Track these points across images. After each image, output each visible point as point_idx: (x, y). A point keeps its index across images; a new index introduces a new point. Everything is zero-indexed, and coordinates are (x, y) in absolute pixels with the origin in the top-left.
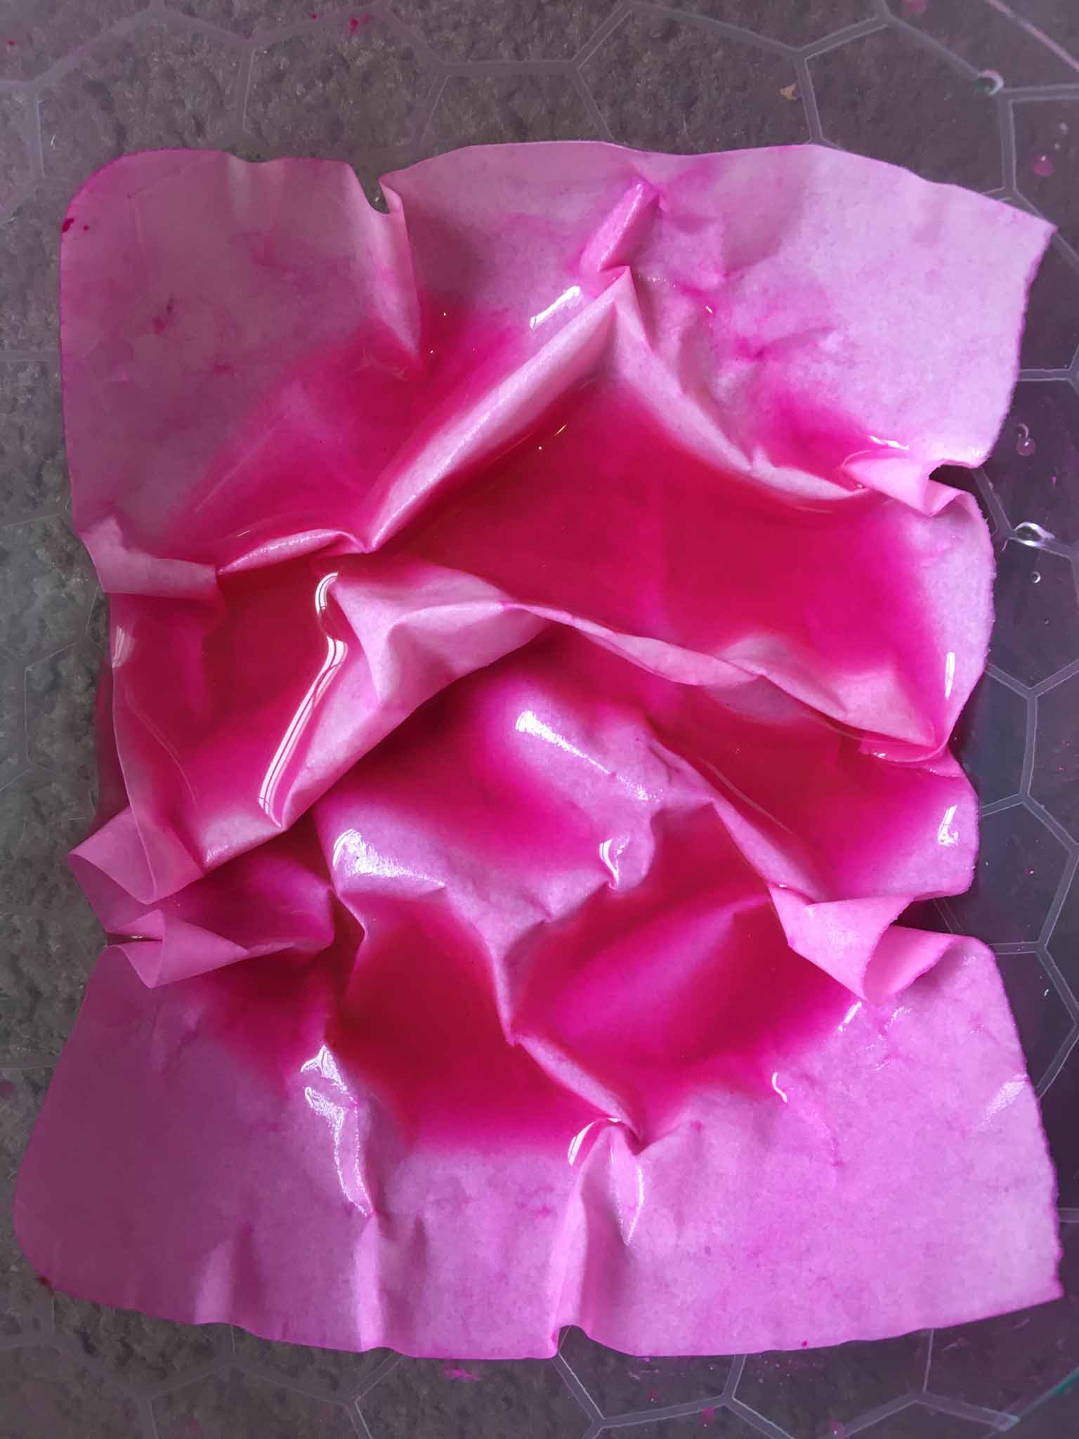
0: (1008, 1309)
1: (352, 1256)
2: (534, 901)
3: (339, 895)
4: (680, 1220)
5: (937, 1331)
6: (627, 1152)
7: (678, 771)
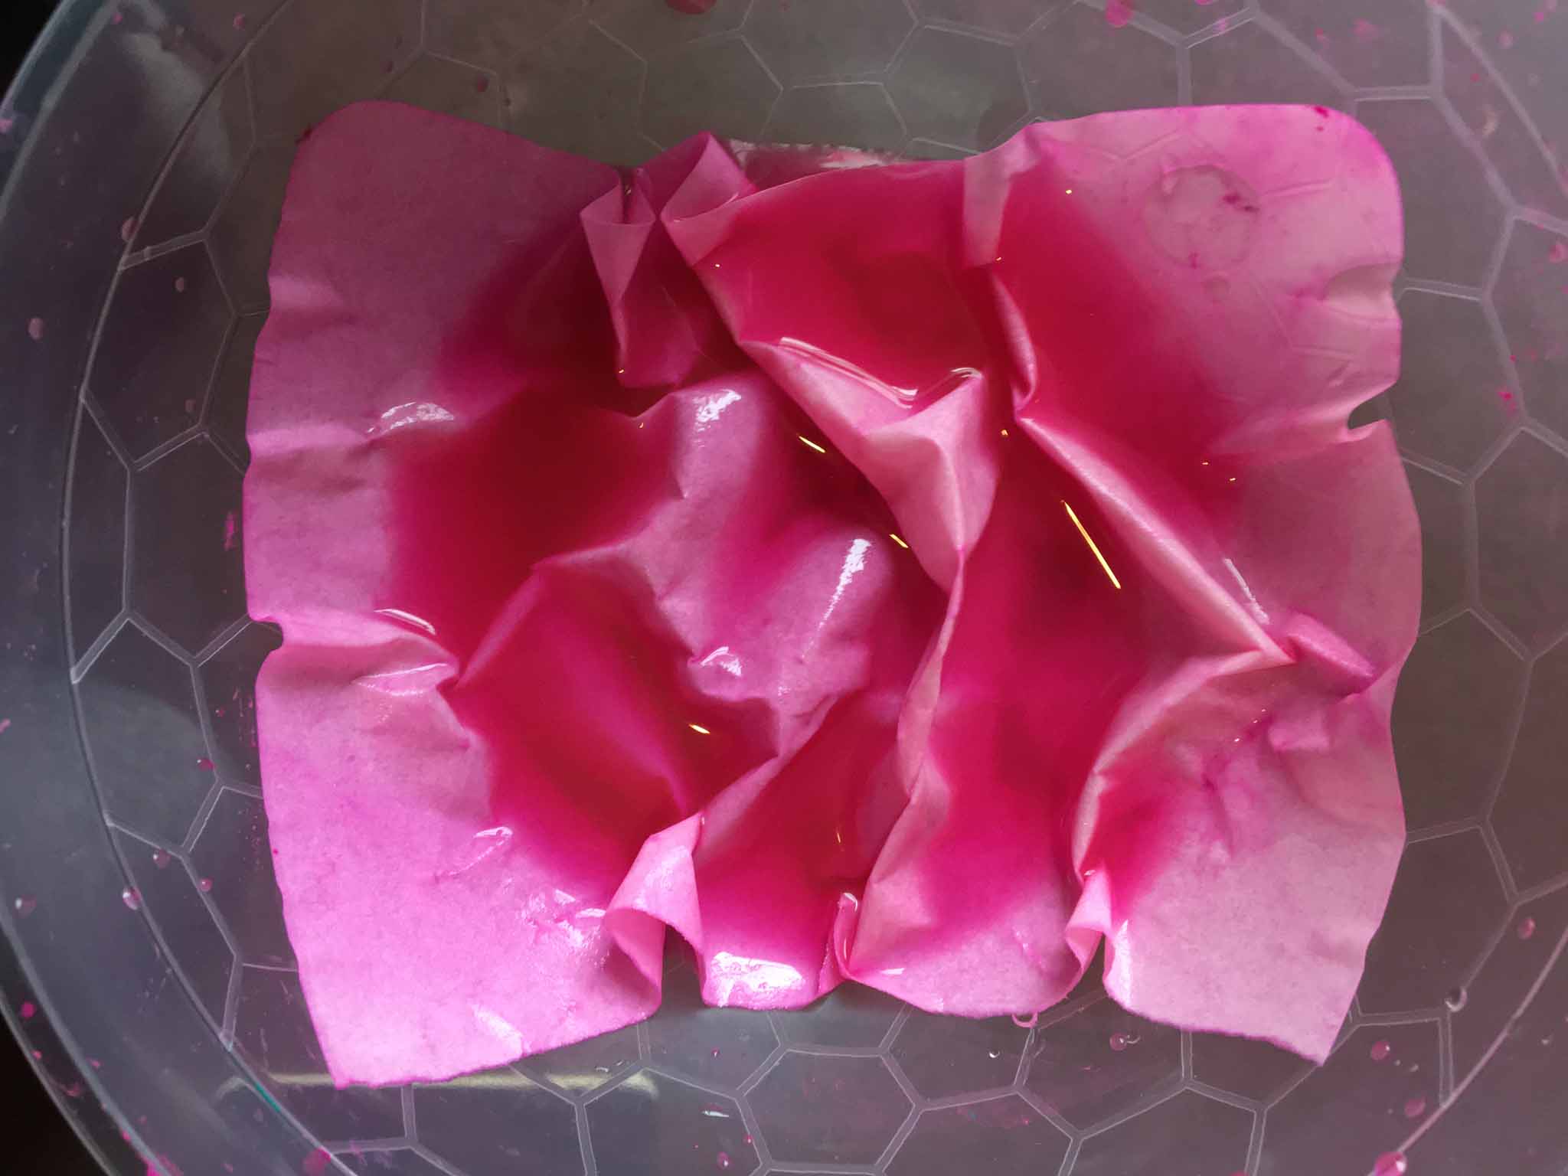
0: (321, 1039)
1: (331, 420)
2: (674, 584)
3: (672, 394)
4: (378, 731)
5: (296, 975)
6: (438, 679)
7: (807, 723)
